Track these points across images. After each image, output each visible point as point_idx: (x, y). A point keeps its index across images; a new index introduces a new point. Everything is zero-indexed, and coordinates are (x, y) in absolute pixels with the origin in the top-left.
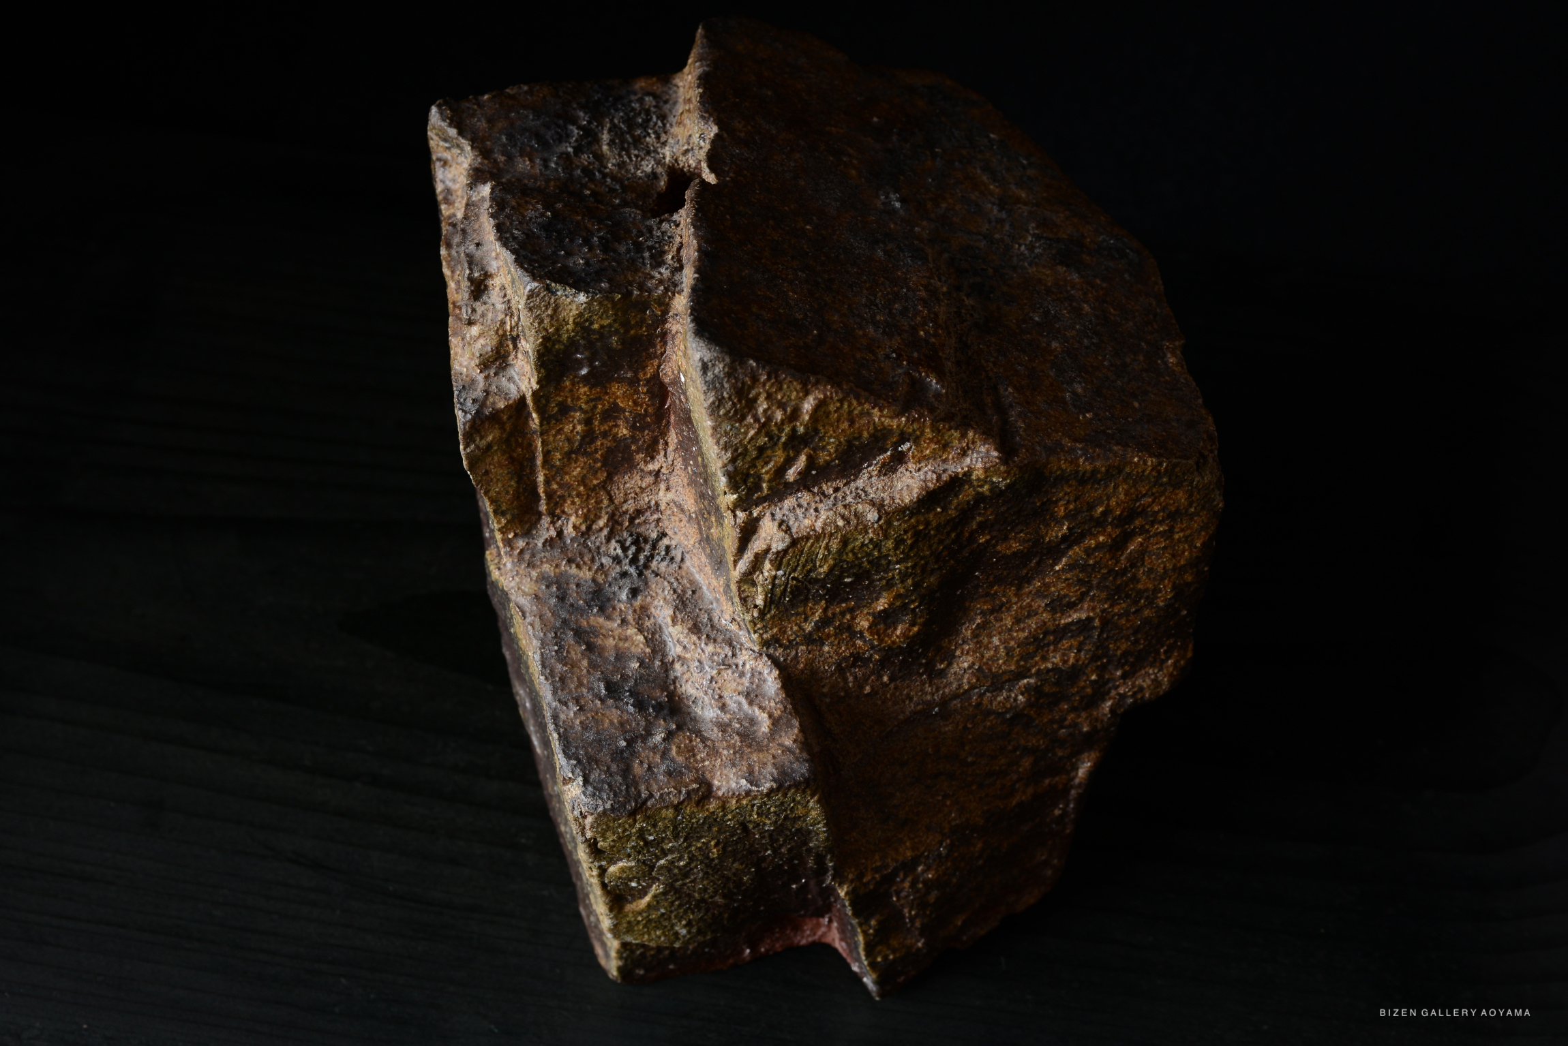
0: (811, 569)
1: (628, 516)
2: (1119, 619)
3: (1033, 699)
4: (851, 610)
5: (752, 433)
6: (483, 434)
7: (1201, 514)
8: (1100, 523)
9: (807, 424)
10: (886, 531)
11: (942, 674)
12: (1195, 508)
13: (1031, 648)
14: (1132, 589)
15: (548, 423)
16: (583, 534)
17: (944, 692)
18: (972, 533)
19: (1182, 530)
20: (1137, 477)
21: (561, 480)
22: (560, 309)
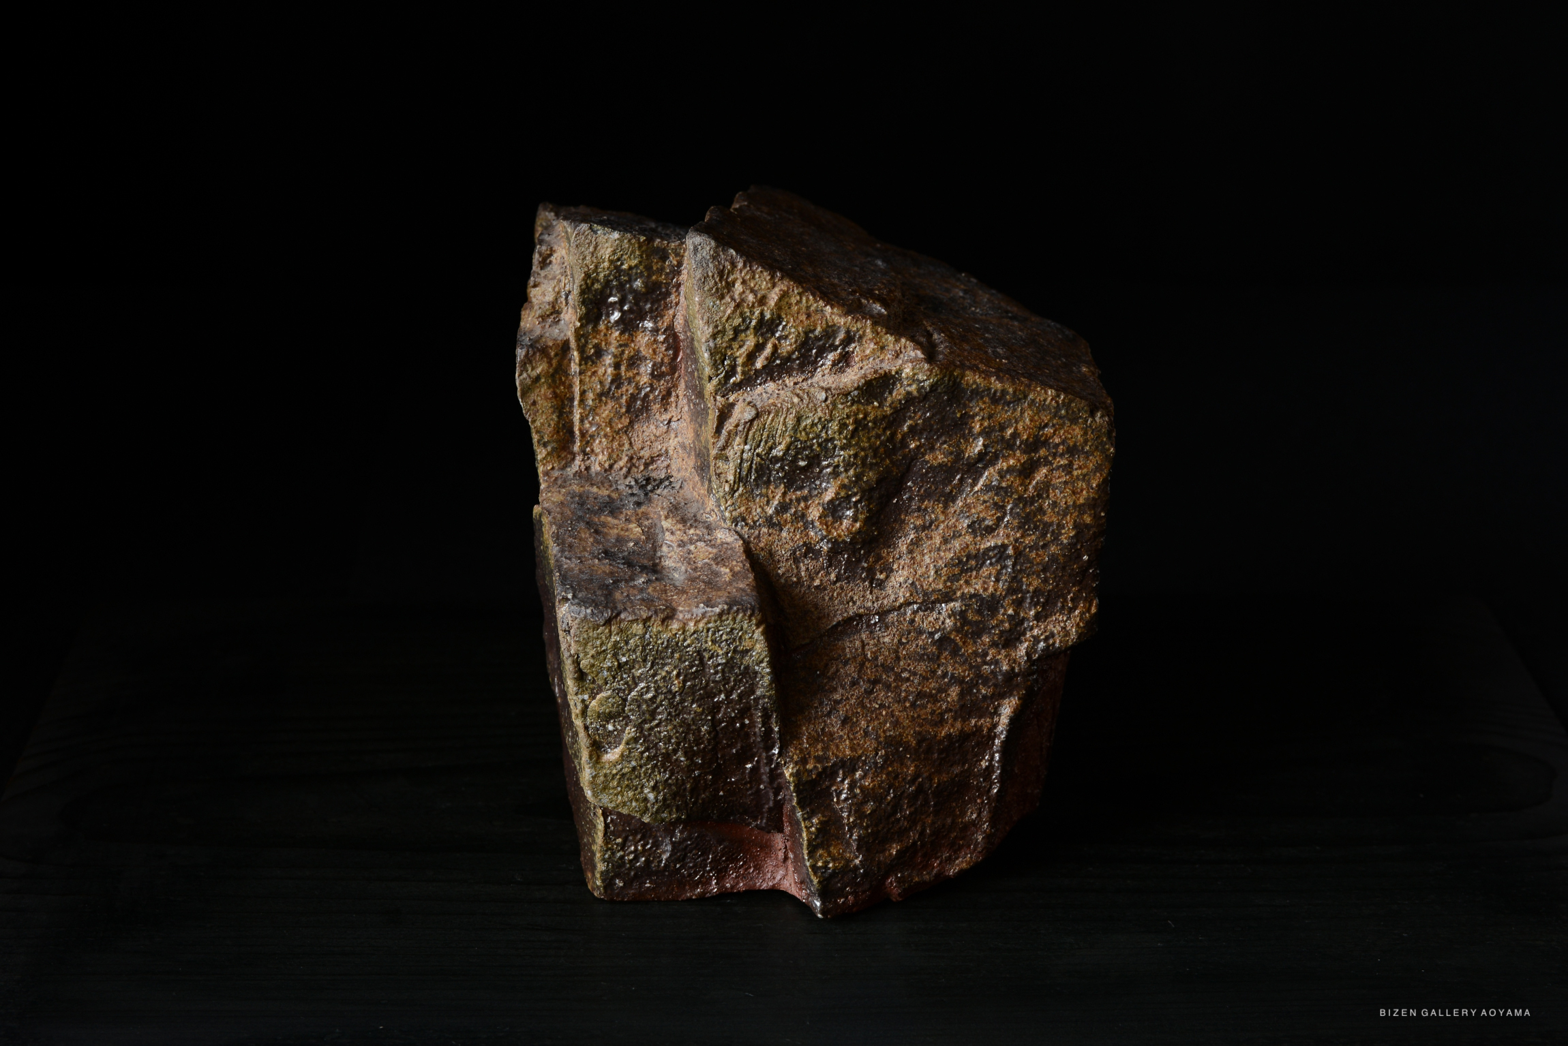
0: (772, 446)
1: (644, 461)
2: (1030, 552)
3: (958, 624)
4: (805, 499)
5: (729, 311)
6: (534, 365)
7: (1095, 454)
8: (1009, 445)
9: (773, 310)
10: (832, 412)
11: (881, 585)
12: (1090, 447)
13: (957, 570)
14: (1039, 521)
15: (586, 364)
16: (606, 471)
17: (882, 603)
18: (904, 436)
19: (1080, 468)
20: (1039, 405)
21: (592, 420)
22: (599, 248)
